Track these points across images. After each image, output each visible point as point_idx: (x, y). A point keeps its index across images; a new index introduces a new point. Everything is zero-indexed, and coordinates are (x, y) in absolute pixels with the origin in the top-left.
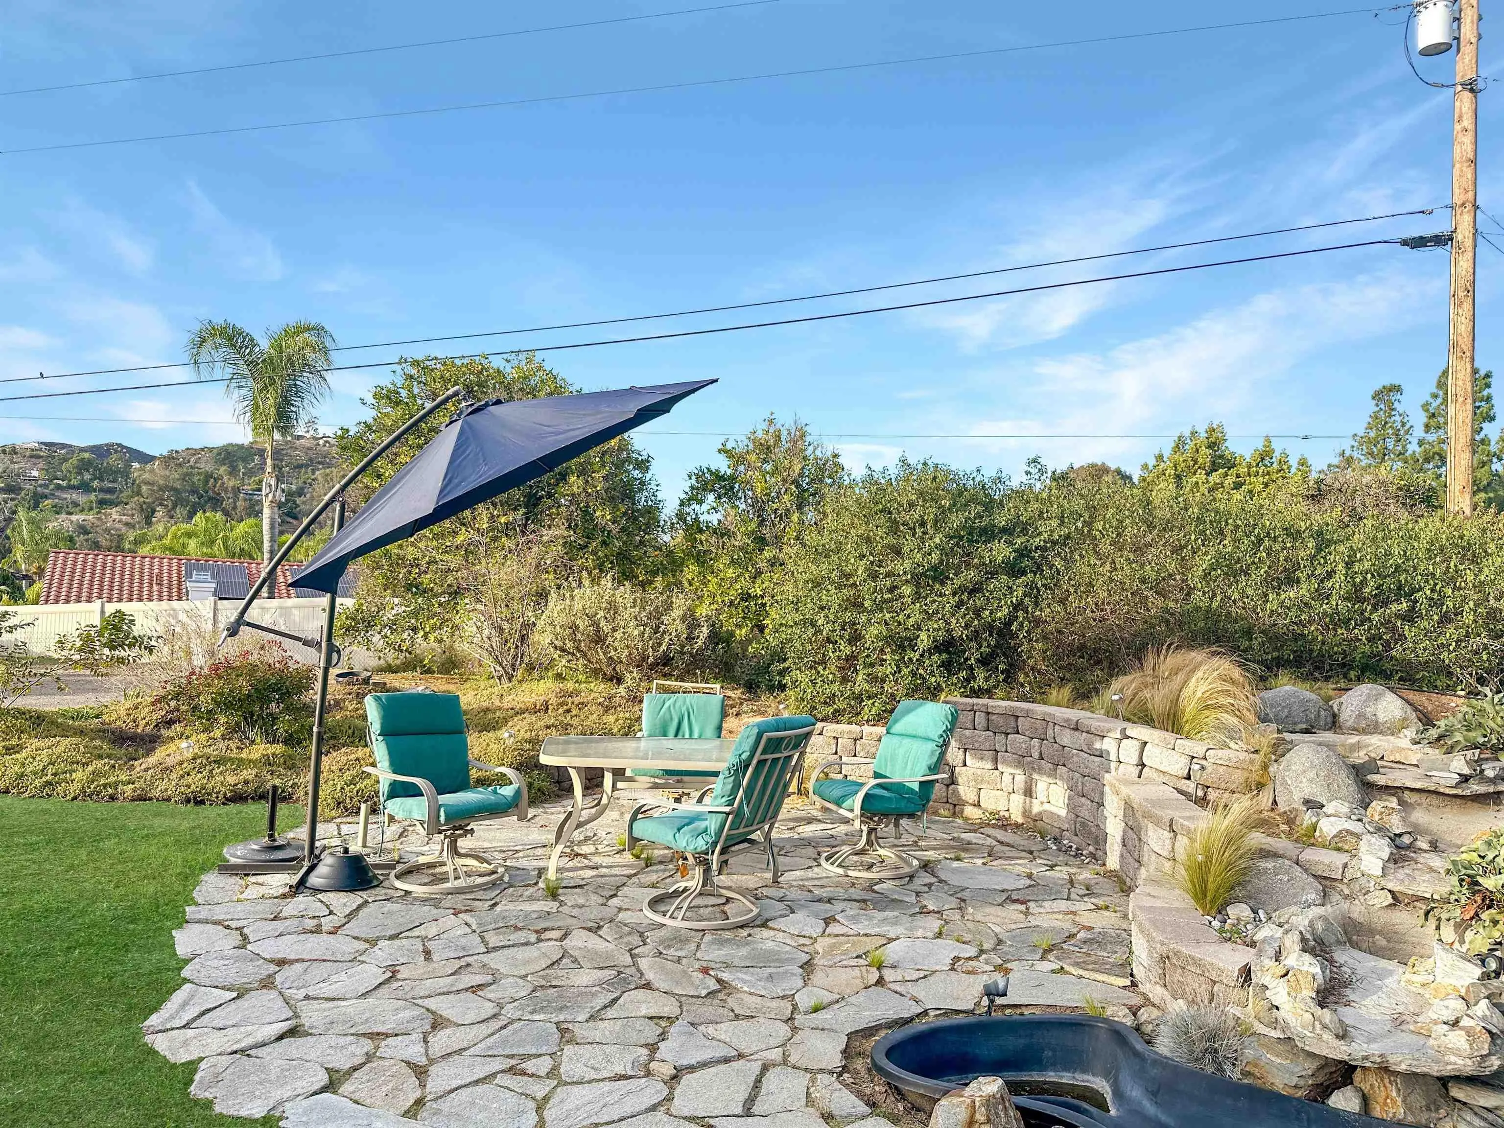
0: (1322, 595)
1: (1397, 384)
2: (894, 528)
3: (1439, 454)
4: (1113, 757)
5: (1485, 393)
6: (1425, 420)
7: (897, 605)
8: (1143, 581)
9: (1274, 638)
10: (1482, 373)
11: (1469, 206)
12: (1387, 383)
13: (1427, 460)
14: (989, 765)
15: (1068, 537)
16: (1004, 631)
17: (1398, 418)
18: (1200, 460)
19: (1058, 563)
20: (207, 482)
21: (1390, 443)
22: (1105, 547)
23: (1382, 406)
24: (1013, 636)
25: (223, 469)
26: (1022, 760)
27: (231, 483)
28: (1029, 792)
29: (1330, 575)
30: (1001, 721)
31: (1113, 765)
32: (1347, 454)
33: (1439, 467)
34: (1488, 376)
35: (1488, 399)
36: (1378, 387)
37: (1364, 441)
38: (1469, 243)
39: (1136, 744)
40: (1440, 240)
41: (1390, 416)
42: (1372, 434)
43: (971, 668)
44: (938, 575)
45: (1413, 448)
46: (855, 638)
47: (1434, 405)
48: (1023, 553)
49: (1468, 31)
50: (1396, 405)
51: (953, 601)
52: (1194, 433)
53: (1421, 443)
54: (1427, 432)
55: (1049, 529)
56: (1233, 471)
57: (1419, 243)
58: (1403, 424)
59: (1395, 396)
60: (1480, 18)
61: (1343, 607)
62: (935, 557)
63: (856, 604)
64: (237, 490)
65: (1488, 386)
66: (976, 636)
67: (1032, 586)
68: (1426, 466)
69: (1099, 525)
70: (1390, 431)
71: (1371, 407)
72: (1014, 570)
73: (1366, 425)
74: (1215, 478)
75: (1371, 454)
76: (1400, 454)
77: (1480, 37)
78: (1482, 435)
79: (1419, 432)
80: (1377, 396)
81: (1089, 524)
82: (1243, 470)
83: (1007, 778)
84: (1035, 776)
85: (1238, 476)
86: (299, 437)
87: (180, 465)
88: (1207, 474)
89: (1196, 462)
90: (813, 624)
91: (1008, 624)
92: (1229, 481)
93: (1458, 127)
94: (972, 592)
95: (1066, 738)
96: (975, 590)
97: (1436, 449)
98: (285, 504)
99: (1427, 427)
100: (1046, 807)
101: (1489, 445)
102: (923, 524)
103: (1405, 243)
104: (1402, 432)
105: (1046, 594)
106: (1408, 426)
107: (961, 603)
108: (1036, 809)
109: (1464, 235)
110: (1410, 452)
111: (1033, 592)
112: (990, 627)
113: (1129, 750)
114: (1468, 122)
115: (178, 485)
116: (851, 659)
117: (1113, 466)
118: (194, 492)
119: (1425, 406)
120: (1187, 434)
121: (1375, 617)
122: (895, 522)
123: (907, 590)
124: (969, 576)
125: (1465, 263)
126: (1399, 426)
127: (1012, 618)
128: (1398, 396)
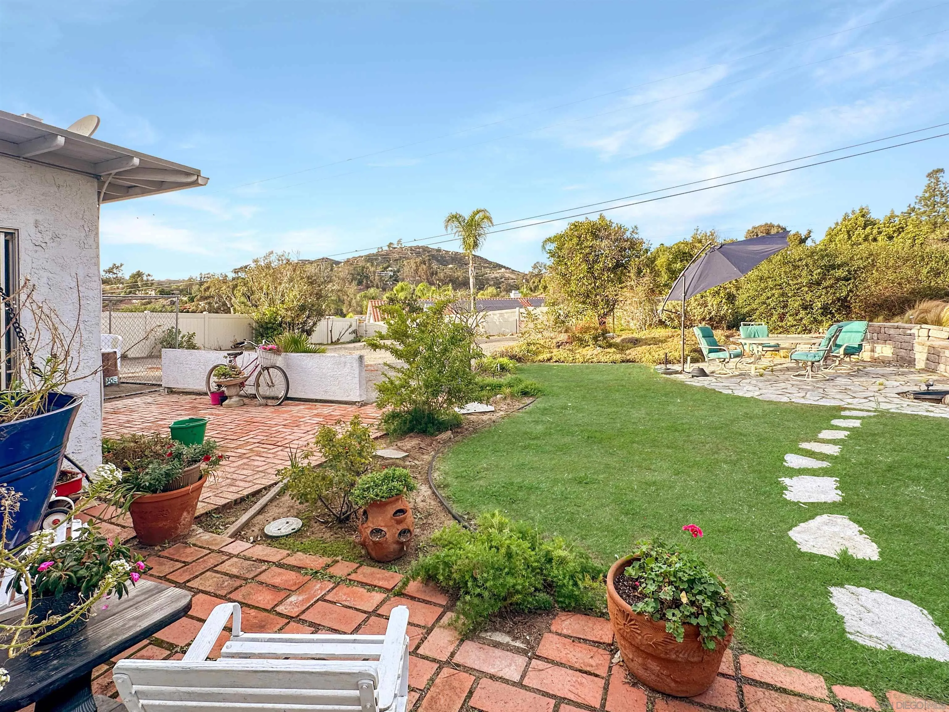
1: (941, 168)
4: (916, 335)
7: (801, 294)
12: (935, 168)
17: (942, 185)
18: (859, 223)
20: (363, 270)
21: (938, 199)
23: (933, 180)
25: (368, 264)
27: (372, 269)
28: (873, 351)
31: (916, 338)
32: (912, 206)
36: (930, 171)
37: (922, 199)
39: (927, 330)
41: (937, 185)
42: (927, 195)
43: (833, 313)
44: (818, 283)
50: (941, 179)
58: (945, 188)
59: (939, 175)
63: (783, 295)
64: (374, 272)
66: (833, 302)
70: (938, 193)
71: (926, 181)
72: (846, 279)
73: (923, 191)
74: (867, 230)
75: (926, 205)
76: (944, 204)
80: (929, 175)
84: (875, 345)
85: (879, 228)
86: (395, 248)
87: (351, 264)
88: (863, 229)
94: (831, 288)
95: (891, 331)
98: (393, 276)
100: (881, 354)
102: (807, 265)
104: (944, 192)
107: (828, 292)
108: (876, 355)
112: (839, 299)
113: (924, 332)
115: (353, 272)
117: (776, 224)
118: (358, 274)
124: (829, 282)
126: (943, 189)
127: (848, 295)
128: (942, 174)
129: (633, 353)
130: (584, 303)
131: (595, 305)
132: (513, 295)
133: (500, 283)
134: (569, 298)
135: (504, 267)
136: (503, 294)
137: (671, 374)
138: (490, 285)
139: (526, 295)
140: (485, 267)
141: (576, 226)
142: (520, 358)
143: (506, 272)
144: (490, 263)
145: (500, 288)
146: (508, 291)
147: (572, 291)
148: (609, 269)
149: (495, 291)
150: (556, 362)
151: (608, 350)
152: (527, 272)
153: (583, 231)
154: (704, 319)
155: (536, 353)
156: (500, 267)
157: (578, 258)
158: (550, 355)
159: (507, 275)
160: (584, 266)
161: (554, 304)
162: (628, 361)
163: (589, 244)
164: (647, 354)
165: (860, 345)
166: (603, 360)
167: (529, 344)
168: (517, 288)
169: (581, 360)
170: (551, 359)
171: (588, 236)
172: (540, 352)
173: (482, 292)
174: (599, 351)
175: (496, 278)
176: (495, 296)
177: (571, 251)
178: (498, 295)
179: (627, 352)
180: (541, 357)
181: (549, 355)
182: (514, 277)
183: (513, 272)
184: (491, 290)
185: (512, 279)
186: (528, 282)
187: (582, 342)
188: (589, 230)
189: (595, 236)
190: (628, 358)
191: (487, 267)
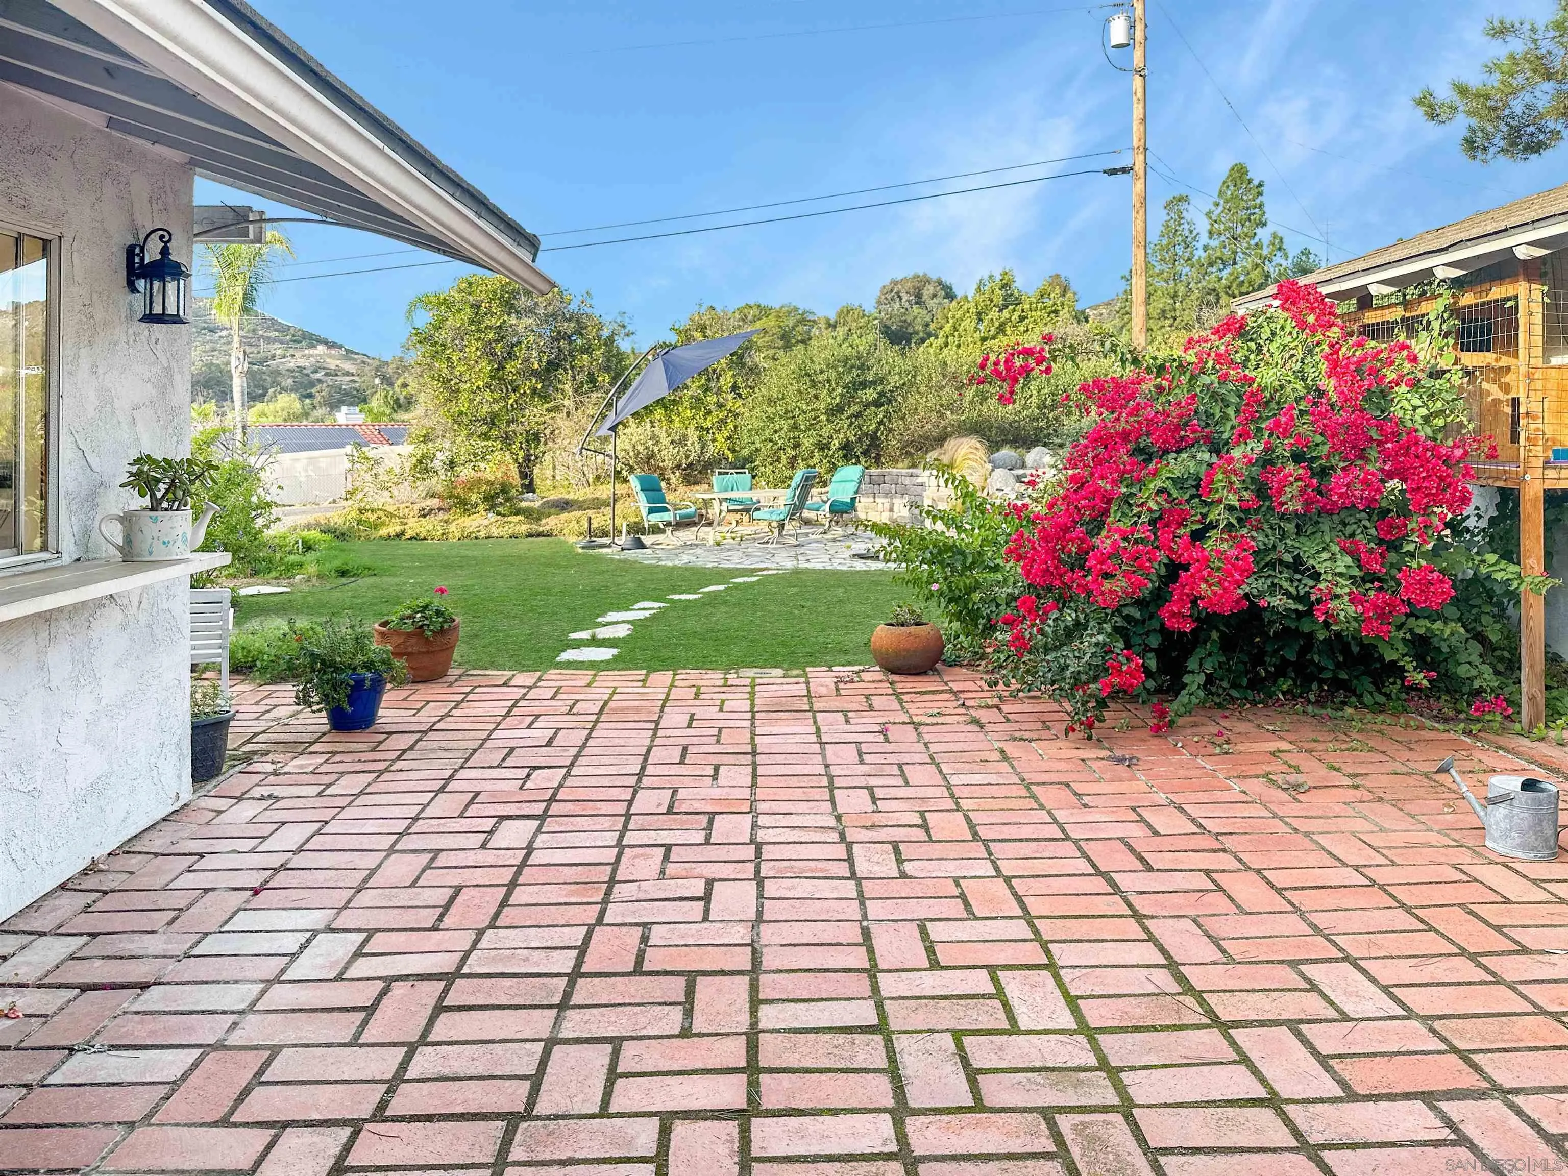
0: (1025, 407)
1: (1185, 194)
2: (814, 384)
3: (1221, 259)
4: (927, 484)
5: (1258, 201)
6: (1209, 227)
7: (818, 426)
8: (942, 406)
9: (1002, 430)
10: (1256, 182)
11: (1142, 149)
12: (1177, 194)
13: (1211, 265)
14: (872, 500)
15: (904, 384)
16: (874, 437)
17: (1186, 226)
18: (995, 299)
19: (899, 398)
21: (1179, 250)
22: (923, 389)
23: (1173, 215)
24: (879, 439)
26: (887, 495)
28: (891, 509)
29: (1031, 396)
30: (876, 478)
31: (927, 489)
33: (1220, 270)
34: (1260, 185)
35: (1261, 206)
36: (1169, 197)
38: (1141, 173)
40: (1125, 170)
41: (1179, 225)
42: (1165, 242)
43: (858, 457)
44: (840, 409)
45: (1200, 253)
46: (796, 446)
47: (1216, 213)
48: (882, 394)
49: (1139, 35)
50: (1185, 214)
51: (848, 422)
52: (991, 277)
53: (1206, 248)
54: (1210, 238)
55: (894, 380)
56: (1019, 307)
57: (1113, 172)
58: (1191, 232)
59: (1183, 206)
60: (1146, 26)
61: (1037, 411)
62: (838, 400)
63: (795, 427)
65: (1260, 194)
66: (860, 440)
67: (887, 412)
68: (1210, 269)
69: (919, 378)
70: (1180, 239)
71: (1164, 216)
72: (877, 404)
73: (1159, 233)
74: (1006, 314)
75: (1163, 260)
76: (1189, 259)
77: (1146, 39)
78: (1256, 240)
79: (1204, 239)
80: (1168, 206)
81: (914, 377)
82: (1027, 307)
83: (880, 506)
84: (894, 501)
85: (1023, 311)
88: (1001, 311)
89: (992, 301)
90: (771, 441)
91: (875, 433)
92: (1015, 317)
93: (1135, 99)
94: (857, 417)
95: (907, 481)
96: (858, 415)
97: (1218, 254)
99: (1211, 233)
101: (1261, 248)
102: (829, 381)
103: (1105, 172)
104: (1190, 239)
105: (894, 415)
106: (1195, 233)
107: (852, 423)
109: (1139, 167)
110: (1196, 257)
111: (888, 415)
112: (866, 435)
114: (1140, 94)
116: (795, 458)
117: (934, 276)
119: (1208, 214)
120: (986, 277)
121: (1051, 416)
122: (813, 381)
123: (823, 418)
124: (855, 408)
125: (1140, 185)
126: (1187, 233)
127: (877, 429)
128: (1185, 205)
129: (550, 523)
130: (485, 436)
131: (507, 440)
132: (344, 416)
133: (312, 384)
134: (456, 427)
135: (325, 342)
136: (320, 412)
137: (593, 548)
138: (284, 390)
139: (377, 417)
140: (269, 340)
141: (470, 284)
142: (343, 534)
143: (330, 356)
144: (285, 329)
145: (310, 396)
146: (334, 405)
147: (461, 413)
148: (535, 373)
149: (297, 406)
150: (411, 539)
151: (512, 519)
152: (387, 358)
153: (484, 295)
154: (678, 467)
155: (375, 526)
156: (313, 340)
157: (473, 349)
158: (402, 527)
159: (332, 364)
160: (485, 366)
161: (426, 439)
162: (540, 535)
163: (494, 322)
164: (574, 523)
165: (853, 499)
166: (496, 534)
167: (361, 511)
168: (358, 398)
169: (458, 535)
170: (403, 533)
171: (494, 305)
172: (383, 524)
173: (259, 406)
174: (492, 520)
175: (301, 369)
176: (297, 418)
177: (460, 334)
178: (306, 415)
179: (544, 521)
180: (383, 532)
181: (398, 529)
182: (352, 368)
183: (349, 354)
184: (287, 402)
185: (348, 374)
186: (391, 384)
187: (465, 506)
188: (495, 293)
189: (509, 307)
190: (541, 529)
191: (275, 340)
